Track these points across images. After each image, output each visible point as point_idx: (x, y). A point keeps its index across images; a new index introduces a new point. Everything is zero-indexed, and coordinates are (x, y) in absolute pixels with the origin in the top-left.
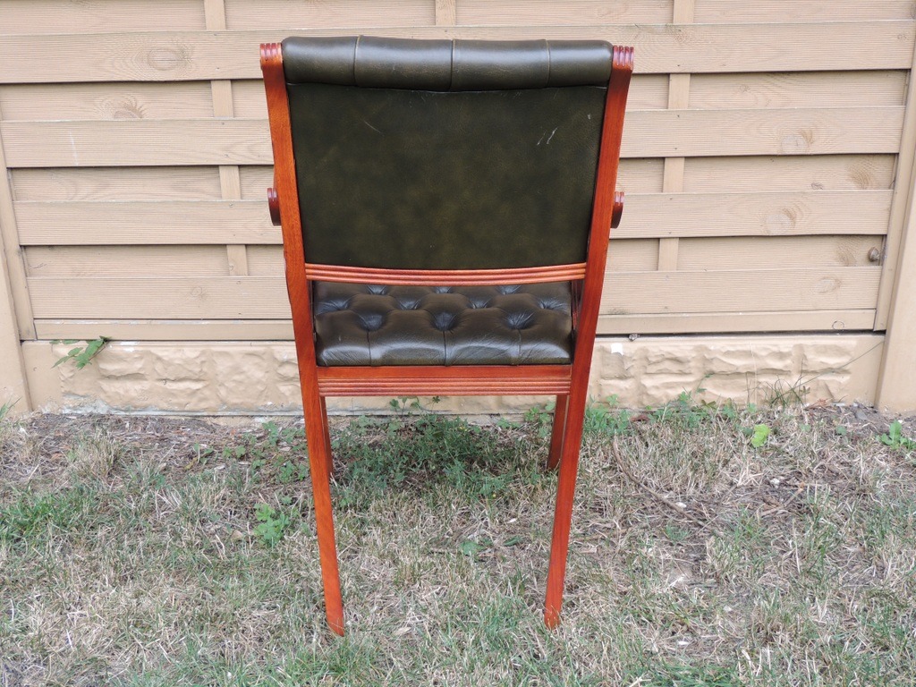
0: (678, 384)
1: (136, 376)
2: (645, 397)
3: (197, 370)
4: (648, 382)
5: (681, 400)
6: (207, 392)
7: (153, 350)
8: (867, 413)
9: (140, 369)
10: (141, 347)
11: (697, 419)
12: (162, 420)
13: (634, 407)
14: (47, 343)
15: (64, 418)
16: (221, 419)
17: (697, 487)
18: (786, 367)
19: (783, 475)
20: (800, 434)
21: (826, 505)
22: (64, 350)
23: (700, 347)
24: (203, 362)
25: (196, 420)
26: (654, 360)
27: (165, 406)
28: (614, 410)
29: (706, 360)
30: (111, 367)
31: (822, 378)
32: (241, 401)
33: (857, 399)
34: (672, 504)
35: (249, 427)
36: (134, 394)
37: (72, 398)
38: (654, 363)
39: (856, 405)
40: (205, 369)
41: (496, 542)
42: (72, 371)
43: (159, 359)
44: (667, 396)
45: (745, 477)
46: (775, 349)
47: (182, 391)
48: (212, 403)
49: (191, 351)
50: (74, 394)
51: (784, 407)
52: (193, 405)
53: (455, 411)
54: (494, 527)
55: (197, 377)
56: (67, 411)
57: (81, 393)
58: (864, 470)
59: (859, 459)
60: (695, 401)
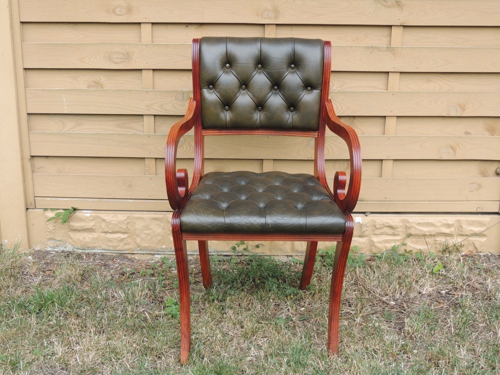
0: (392, 241)
1: (90, 230)
2: (373, 248)
3: (125, 227)
4: (375, 239)
5: (394, 249)
6: (129, 240)
7: (100, 215)
8: (495, 259)
9: (93, 226)
10: (94, 214)
11: (402, 259)
12: (103, 255)
13: (367, 253)
14: (42, 210)
15: (48, 253)
16: (136, 255)
17: (401, 294)
18: (451, 232)
19: (447, 289)
20: (457, 267)
21: (468, 303)
22: (51, 214)
23: (404, 220)
24: (128, 223)
25: (122, 256)
26: (378, 227)
27: (105, 247)
28: (356, 254)
29: (407, 227)
30: (76, 225)
31: (470, 239)
32: (148, 245)
33: (491, 251)
34: (387, 302)
35: (152, 260)
36: (88, 240)
37: (53, 242)
38: (379, 228)
39: (490, 254)
40: (129, 227)
41: (294, 319)
42: (54, 226)
43: (104, 220)
44: (385, 247)
45: (427, 289)
46: (445, 222)
47: (115, 239)
48: (132, 246)
49: (122, 217)
50: (54, 239)
51: (450, 254)
52: (121, 247)
53: (268, 253)
54: (293, 311)
55: (124, 231)
56: (49, 249)
57: (58, 239)
58: (490, 286)
59: (489, 281)
60: (401, 250)
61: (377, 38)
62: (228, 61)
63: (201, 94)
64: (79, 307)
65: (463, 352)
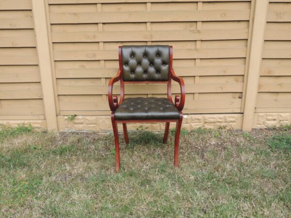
0: (199, 125)
1: (82, 123)
2: (192, 128)
4: (192, 124)
5: (200, 128)
6: (97, 127)
7: (85, 117)
8: (240, 131)
9: (83, 121)
10: (83, 117)
11: (203, 132)
12: (87, 133)
13: (189, 130)
14: (63, 116)
15: (65, 132)
16: (100, 133)
17: (203, 144)
18: (222, 121)
19: (221, 142)
20: (224, 134)
21: (229, 147)
22: (66, 117)
23: (203, 116)
24: (96, 120)
25: (94, 133)
26: (193, 119)
27: (87, 130)
29: (205, 120)
30: (76, 121)
31: (230, 123)
32: (104, 129)
33: (238, 128)
34: (197, 148)
35: (106, 134)
36: (81, 127)
40: (97, 122)
41: (161, 154)
43: (87, 119)
44: (196, 127)
45: (213, 142)
46: (219, 117)
47: (91, 127)
48: (98, 129)
49: (94, 118)
50: (68, 127)
51: (222, 130)
52: (94, 130)
53: (150, 130)
54: (160, 152)
55: (95, 123)
58: (238, 141)
59: (237, 139)
60: (203, 129)
61: (190, 45)
62: (133, 55)
63: (123, 68)
64: (77, 152)
65: (228, 165)
